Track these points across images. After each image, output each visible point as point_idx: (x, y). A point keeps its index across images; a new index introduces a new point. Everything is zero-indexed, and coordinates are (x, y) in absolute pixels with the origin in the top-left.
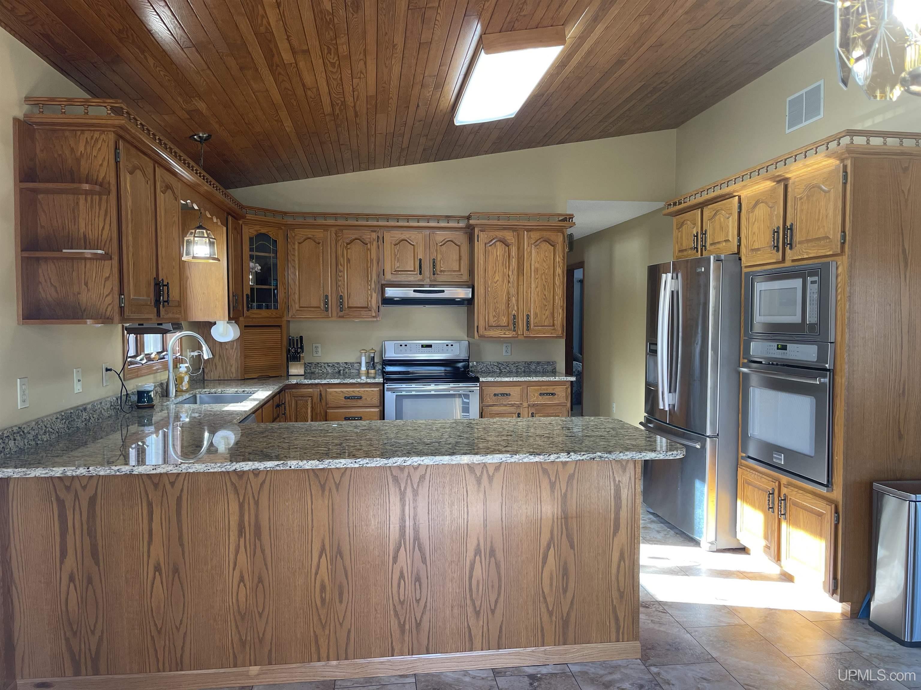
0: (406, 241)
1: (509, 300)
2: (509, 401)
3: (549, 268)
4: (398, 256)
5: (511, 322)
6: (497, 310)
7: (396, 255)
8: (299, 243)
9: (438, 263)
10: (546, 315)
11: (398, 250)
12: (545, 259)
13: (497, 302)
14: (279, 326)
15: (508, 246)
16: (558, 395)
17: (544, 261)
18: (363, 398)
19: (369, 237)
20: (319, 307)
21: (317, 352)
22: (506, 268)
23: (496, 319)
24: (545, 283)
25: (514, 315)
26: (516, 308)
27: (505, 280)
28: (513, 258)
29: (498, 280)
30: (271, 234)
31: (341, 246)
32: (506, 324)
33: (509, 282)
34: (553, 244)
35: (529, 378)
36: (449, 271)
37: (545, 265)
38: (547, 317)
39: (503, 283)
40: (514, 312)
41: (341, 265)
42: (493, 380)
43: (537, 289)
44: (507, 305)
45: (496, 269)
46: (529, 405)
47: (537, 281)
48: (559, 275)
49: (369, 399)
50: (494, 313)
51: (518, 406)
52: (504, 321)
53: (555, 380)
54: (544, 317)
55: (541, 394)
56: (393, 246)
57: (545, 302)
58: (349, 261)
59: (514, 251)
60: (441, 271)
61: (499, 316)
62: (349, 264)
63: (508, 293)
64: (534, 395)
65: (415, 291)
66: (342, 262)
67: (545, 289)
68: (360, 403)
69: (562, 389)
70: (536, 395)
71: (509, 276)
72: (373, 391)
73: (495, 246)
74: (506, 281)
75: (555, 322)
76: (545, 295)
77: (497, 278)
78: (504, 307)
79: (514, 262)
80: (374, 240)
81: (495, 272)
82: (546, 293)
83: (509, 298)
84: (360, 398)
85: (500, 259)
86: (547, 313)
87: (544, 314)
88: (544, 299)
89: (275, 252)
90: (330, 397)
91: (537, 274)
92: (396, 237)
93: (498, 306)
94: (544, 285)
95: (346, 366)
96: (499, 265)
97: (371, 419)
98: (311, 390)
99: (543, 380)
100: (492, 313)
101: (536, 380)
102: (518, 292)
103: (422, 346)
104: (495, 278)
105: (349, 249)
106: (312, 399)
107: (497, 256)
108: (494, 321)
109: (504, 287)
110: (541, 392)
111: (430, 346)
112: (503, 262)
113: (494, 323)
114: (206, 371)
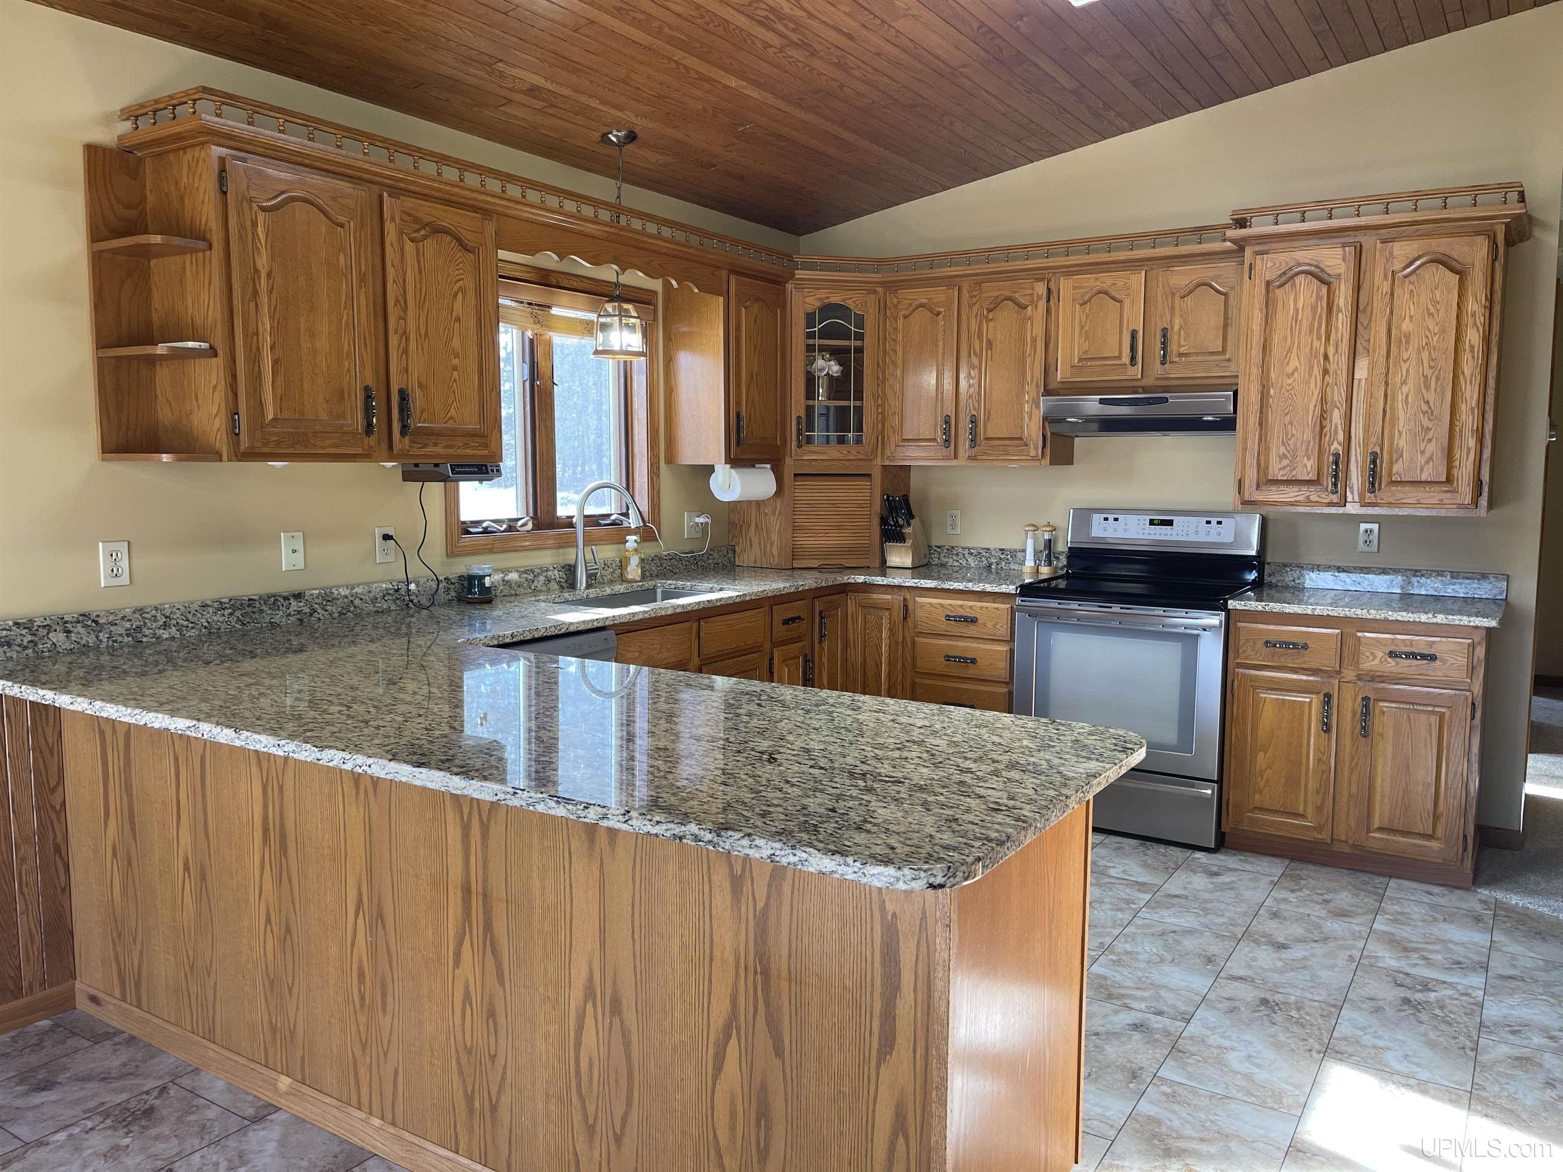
0: (1106, 293)
1: (1323, 416)
2: (1305, 662)
3: (1443, 331)
4: (1087, 328)
5: (1328, 472)
6: (1291, 442)
7: (1082, 327)
8: (905, 317)
9: (1176, 337)
10: (1428, 454)
11: (1087, 316)
12: (1432, 310)
13: (1291, 423)
14: (869, 475)
15: (1328, 284)
16: (1444, 661)
17: (1430, 314)
18: (980, 621)
19: (1029, 292)
20: (934, 440)
21: (953, 526)
22: (1319, 338)
23: (1285, 462)
24: (1428, 372)
25: (1337, 456)
26: (1341, 436)
27: (1316, 369)
28: (1339, 310)
29: (1296, 369)
30: (850, 304)
31: (976, 316)
32: (1312, 476)
33: (1326, 372)
34: (1459, 267)
35: (1359, 612)
36: (1197, 354)
37: (1431, 324)
38: (1430, 459)
39: (1310, 376)
40: (1335, 445)
41: (975, 354)
42: (1260, 608)
43: (1405, 389)
44: (1318, 429)
45: (1293, 343)
46: (1359, 678)
47: (1405, 366)
48: (1472, 347)
49: (989, 625)
50: (1282, 450)
51: (1329, 674)
52: (1307, 468)
53: (1435, 620)
54: (1422, 460)
55: (1392, 654)
56: (1078, 306)
57: (1426, 422)
58: (990, 344)
59: (1343, 296)
60: (1181, 355)
61: (1294, 457)
62: (989, 352)
63: (1323, 400)
64: (1372, 654)
65: (1102, 401)
66: (977, 349)
67: (1427, 388)
68: (972, 630)
69: (1459, 648)
70: (1380, 654)
71: (1326, 357)
72: (997, 609)
73: (1294, 285)
74: (1317, 372)
75: (1455, 471)
76: (1427, 402)
77: (1294, 363)
78: (1308, 435)
79: (1342, 322)
80: (1039, 297)
81: (1289, 351)
82: (1431, 396)
83: (1323, 411)
84: (974, 621)
85: (1305, 317)
86: (1432, 448)
87: (1423, 452)
88: (1424, 413)
89: (860, 337)
90: (922, 614)
91: (1407, 350)
92: (1083, 288)
93: (1294, 432)
94: (1426, 377)
95: (1002, 557)
96: (1300, 333)
97: (991, 664)
98: (889, 597)
99: (1399, 618)
100: (1278, 448)
101: (1378, 617)
102: (1350, 396)
103: (1152, 522)
104: (1288, 363)
105: (991, 320)
106: (890, 614)
107: (1297, 310)
108: (1280, 469)
109: (1312, 386)
110: (1393, 648)
111: (1170, 523)
112: (1312, 325)
113: (1282, 473)
114: (738, 550)
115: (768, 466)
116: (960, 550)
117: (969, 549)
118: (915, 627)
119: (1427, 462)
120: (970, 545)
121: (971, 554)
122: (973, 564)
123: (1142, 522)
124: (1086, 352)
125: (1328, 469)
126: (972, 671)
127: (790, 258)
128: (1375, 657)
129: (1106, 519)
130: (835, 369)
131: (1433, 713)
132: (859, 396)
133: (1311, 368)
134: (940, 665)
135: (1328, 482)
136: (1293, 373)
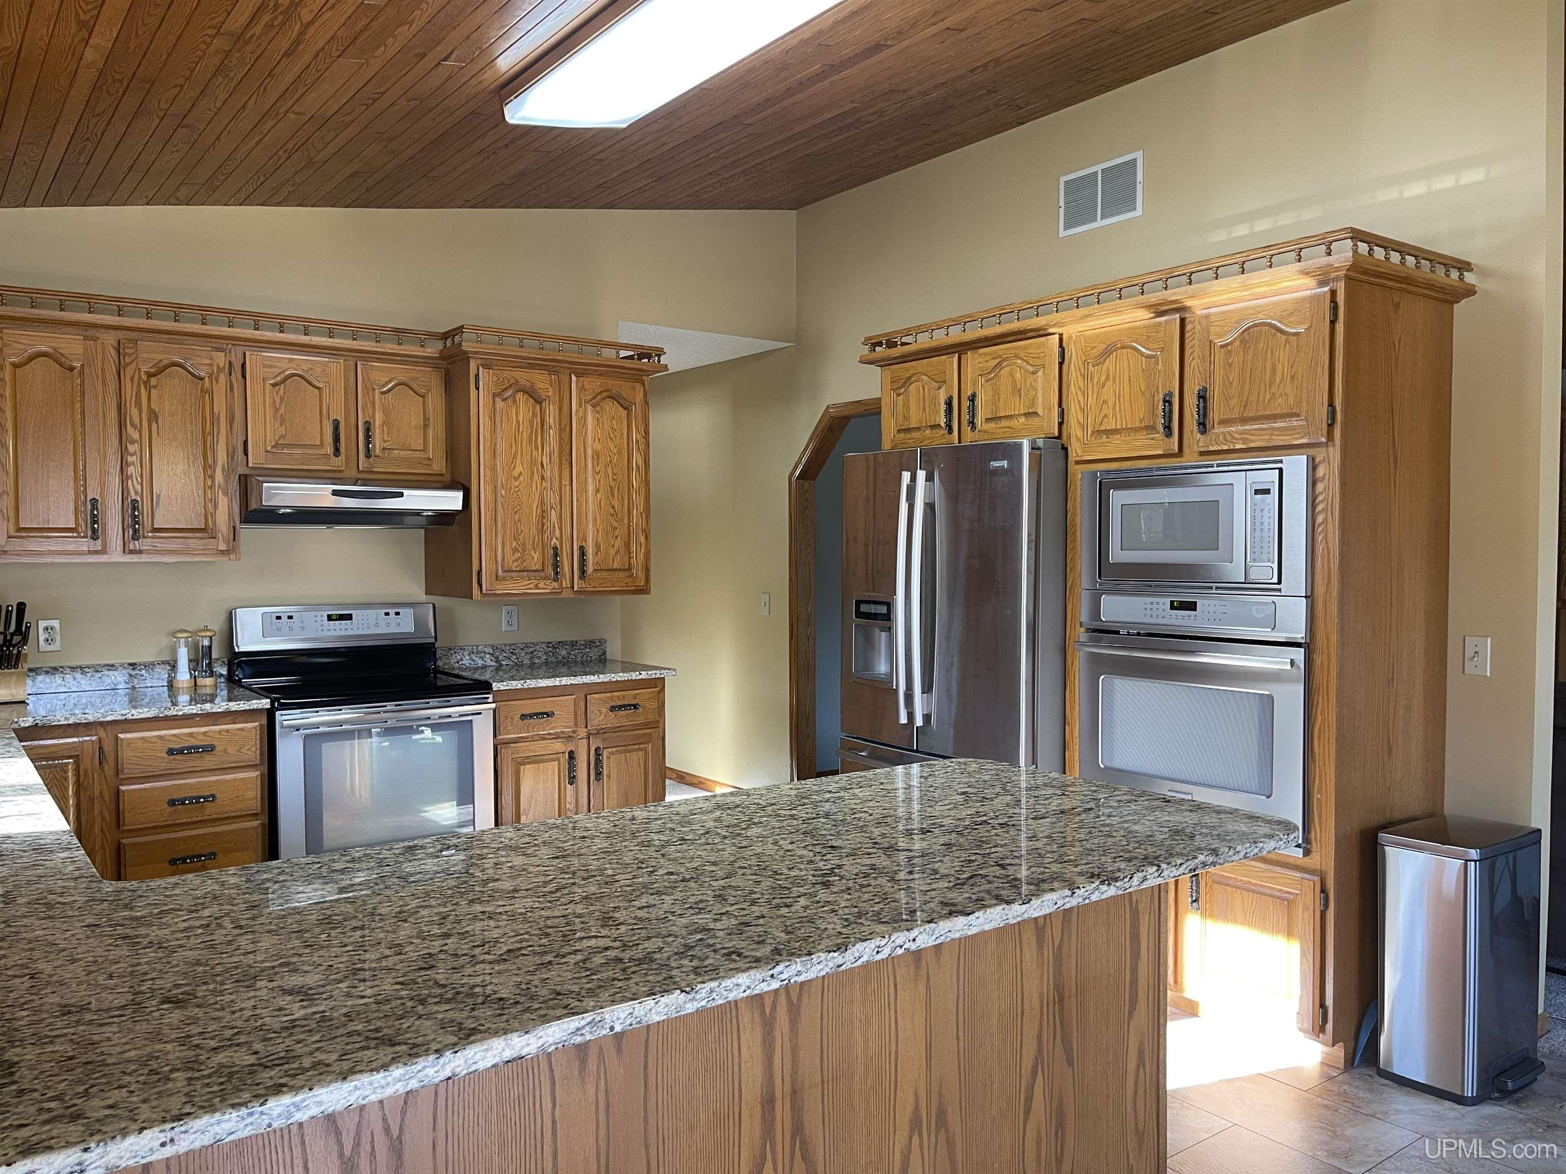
0: (302, 377)
1: (543, 515)
2: (552, 729)
3: (620, 452)
4: (282, 411)
5: (550, 562)
6: (521, 537)
7: (277, 410)
8: (15, 367)
9: (377, 431)
10: (616, 547)
11: (282, 399)
12: (612, 436)
13: (519, 521)
15: (540, 403)
16: (644, 708)
17: (611, 438)
18: (218, 749)
19: (207, 361)
21: (50, 641)
22: (537, 449)
23: (518, 555)
24: (613, 484)
25: (555, 548)
26: (557, 533)
27: (535, 475)
28: (550, 427)
29: (521, 473)
31: (132, 379)
32: (538, 567)
33: (543, 478)
34: (626, 404)
35: (592, 678)
36: (402, 451)
37: (612, 445)
38: (618, 551)
39: (532, 479)
40: (554, 541)
41: (132, 425)
42: (520, 686)
43: (599, 496)
44: (540, 526)
45: (517, 452)
46: (589, 733)
47: (597, 478)
48: (637, 466)
49: (231, 751)
50: (514, 544)
52: (535, 559)
53: (640, 677)
54: (612, 552)
55: (612, 709)
56: (269, 387)
58: (154, 416)
59: (551, 417)
60: (383, 449)
61: (524, 550)
62: (154, 425)
63: (542, 502)
64: (599, 711)
65: (335, 493)
66: (137, 421)
67: (613, 496)
68: (209, 761)
69: (651, 696)
70: (603, 710)
71: (542, 465)
72: (242, 729)
73: (514, 401)
74: (536, 477)
75: (634, 561)
76: (613, 507)
77: (519, 469)
78: (534, 531)
79: (552, 436)
80: (220, 370)
81: (515, 457)
83: (543, 511)
84: (209, 749)
85: (524, 427)
86: (618, 543)
87: (613, 546)
88: (612, 515)
90: (131, 754)
91: (598, 464)
92: (275, 367)
93: (523, 528)
94: (611, 487)
96: (522, 443)
99: (619, 679)
100: (511, 543)
101: (605, 680)
102: (561, 499)
103: (330, 618)
104: (514, 468)
105: (155, 387)
106: (77, 763)
107: (519, 422)
108: (514, 561)
109: (534, 489)
110: (614, 704)
111: (349, 617)
112: (531, 436)
113: (515, 564)
118: (119, 772)
119: (616, 555)
123: (319, 618)
124: (281, 437)
125: (550, 560)
126: (210, 810)
128: (601, 713)
129: (279, 618)
131: (640, 750)
133: (532, 473)
134: (160, 813)
135: (550, 571)
136: (519, 476)
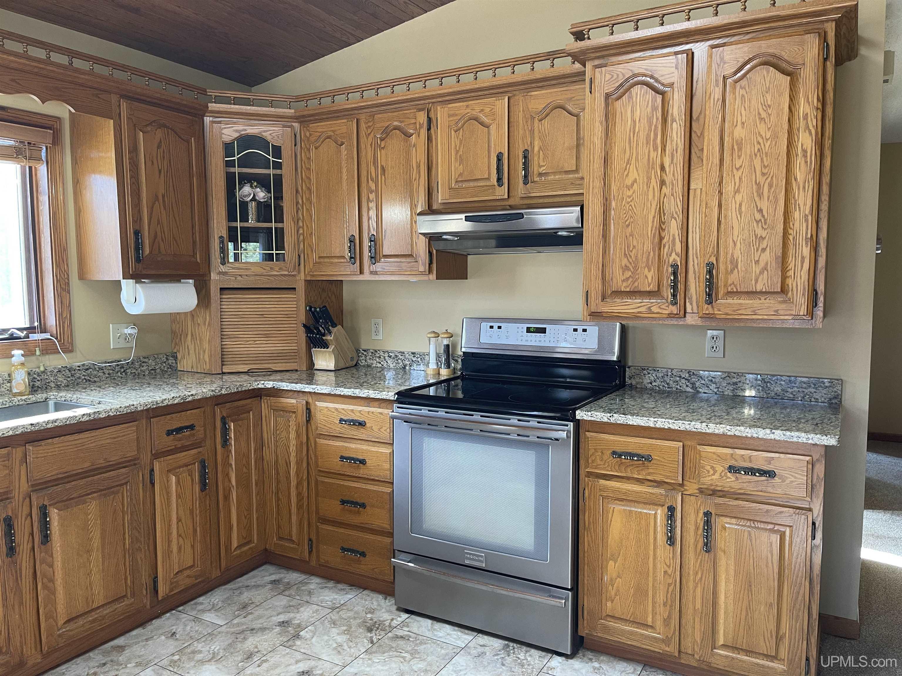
0: (476, 119)
1: (661, 227)
2: (649, 474)
3: (775, 136)
4: (461, 152)
5: (668, 283)
6: (632, 254)
7: (457, 152)
8: (316, 148)
9: (535, 158)
10: (762, 264)
11: (461, 141)
12: (764, 115)
13: (632, 235)
14: (294, 289)
15: (662, 93)
16: (785, 479)
17: (762, 119)
18: (368, 425)
20: (343, 257)
21: (377, 332)
22: (655, 149)
23: (628, 274)
24: (760, 179)
25: (675, 267)
26: (678, 247)
27: (653, 180)
28: (674, 120)
29: (635, 181)
32: (653, 287)
33: (663, 183)
34: (790, 69)
35: (699, 425)
36: (554, 173)
37: (762, 128)
38: (765, 268)
39: (648, 187)
40: (674, 256)
41: (372, 180)
43: (739, 198)
44: (657, 240)
45: (631, 154)
46: (701, 491)
47: (738, 174)
48: (805, 151)
49: (375, 428)
50: (625, 262)
51: (673, 487)
52: (648, 279)
53: (773, 436)
54: (756, 269)
55: (731, 469)
56: (453, 132)
57: (760, 232)
58: (384, 170)
59: (677, 106)
60: (540, 175)
61: (636, 268)
62: (383, 177)
63: (661, 211)
64: (712, 467)
65: (467, 219)
66: (374, 175)
67: (760, 196)
68: (360, 433)
69: (798, 465)
70: (719, 469)
71: (663, 168)
72: (381, 414)
73: (631, 97)
74: (655, 183)
75: (789, 281)
76: (761, 211)
77: (633, 175)
78: (648, 246)
79: (677, 132)
80: (422, 126)
81: (628, 162)
82: (764, 205)
83: (662, 223)
84: (362, 424)
85: (642, 128)
86: (766, 257)
87: (757, 262)
88: (757, 222)
89: (278, 166)
90: (322, 417)
91: (739, 157)
92: (456, 115)
93: (635, 243)
94: (758, 184)
95: (414, 359)
96: (637, 144)
97: (379, 465)
98: (293, 401)
99: (738, 433)
100: (621, 260)
101: (717, 432)
102: (686, 207)
103: (529, 330)
104: (627, 175)
106: (296, 417)
107: (634, 122)
108: (623, 281)
109: (651, 197)
110: (733, 463)
111: (543, 331)
112: (648, 136)
113: (625, 284)
114: (179, 357)
115: (191, 281)
116: (382, 353)
117: (388, 353)
118: (317, 428)
119: (762, 272)
120: (389, 349)
121: (390, 357)
122: (392, 366)
123: (520, 330)
124: (461, 175)
125: (668, 279)
126: (362, 472)
127: (203, 92)
128: (715, 472)
129: (491, 327)
130: (261, 195)
131: (773, 531)
132: (280, 219)
133: (649, 179)
134: (336, 465)
135: (668, 293)
136: (632, 185)
